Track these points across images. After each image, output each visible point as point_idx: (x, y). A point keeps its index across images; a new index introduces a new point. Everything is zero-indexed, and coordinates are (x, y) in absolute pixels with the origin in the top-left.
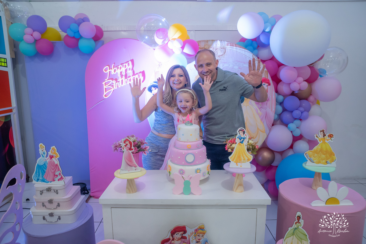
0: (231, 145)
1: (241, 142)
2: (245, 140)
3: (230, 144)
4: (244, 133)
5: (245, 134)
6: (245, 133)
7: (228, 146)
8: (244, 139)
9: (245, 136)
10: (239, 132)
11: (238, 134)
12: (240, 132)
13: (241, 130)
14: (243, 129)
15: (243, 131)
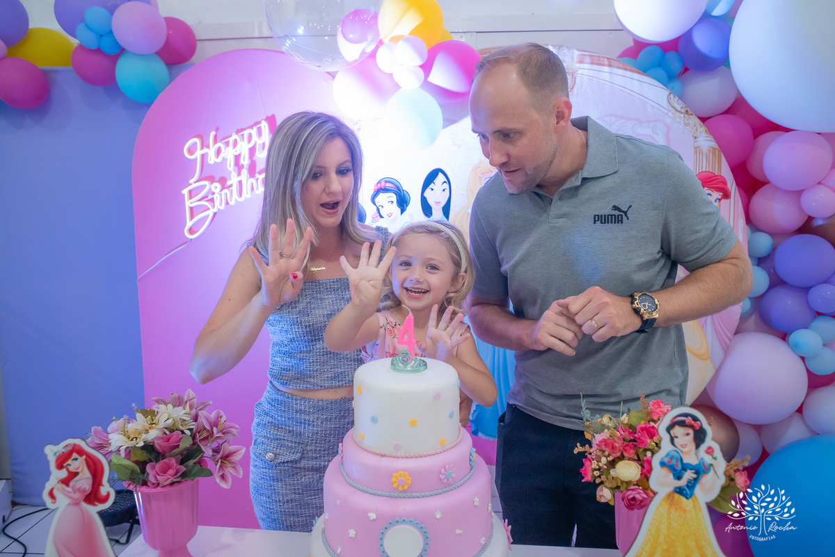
0: (612, 464)
1: (680, 491)
2: (707, 479)
3: (604, 460)
4: (699, 437)
5: (703, 447)
6: (709, 442)
7: (594, 465)
8: (700, 471)
9: (708, 459)
10: (669, 429)
11: (666, 446)
12: (678, 431)
13: (682, 424)
14: (695, 419)
15: (691, 426)
